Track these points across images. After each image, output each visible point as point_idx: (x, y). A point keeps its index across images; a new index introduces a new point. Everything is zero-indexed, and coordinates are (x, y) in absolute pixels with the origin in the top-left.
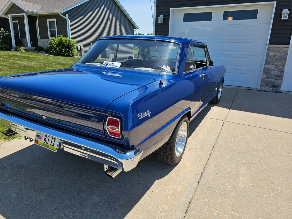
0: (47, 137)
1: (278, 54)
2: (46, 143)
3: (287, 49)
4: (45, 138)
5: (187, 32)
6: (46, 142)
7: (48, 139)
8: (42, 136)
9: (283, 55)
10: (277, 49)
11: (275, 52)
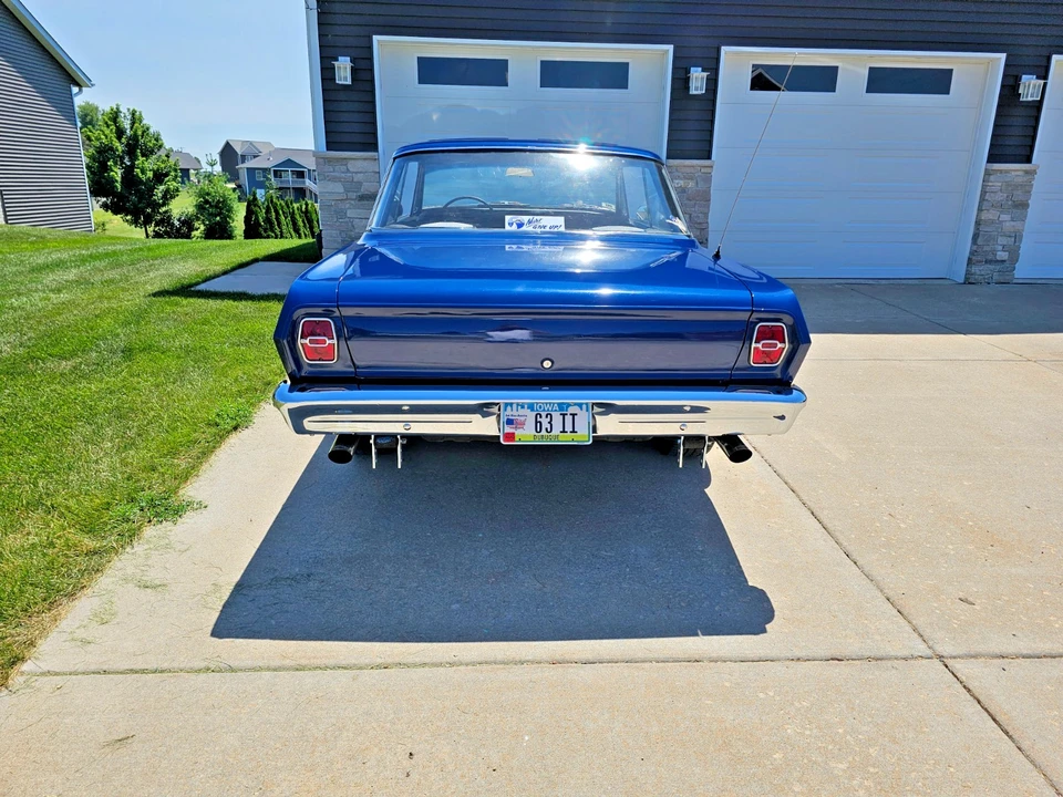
0: (544, 416)
1: (691, 184)
2: (544, 432)
3: (708, 170)
4: (536, 422)
5: (435, 117)
6: (544, 429)
7: (549, 419)
8: (523, 419)
9: (702, 186)
10: (688, 170)
11: (685, 178)
